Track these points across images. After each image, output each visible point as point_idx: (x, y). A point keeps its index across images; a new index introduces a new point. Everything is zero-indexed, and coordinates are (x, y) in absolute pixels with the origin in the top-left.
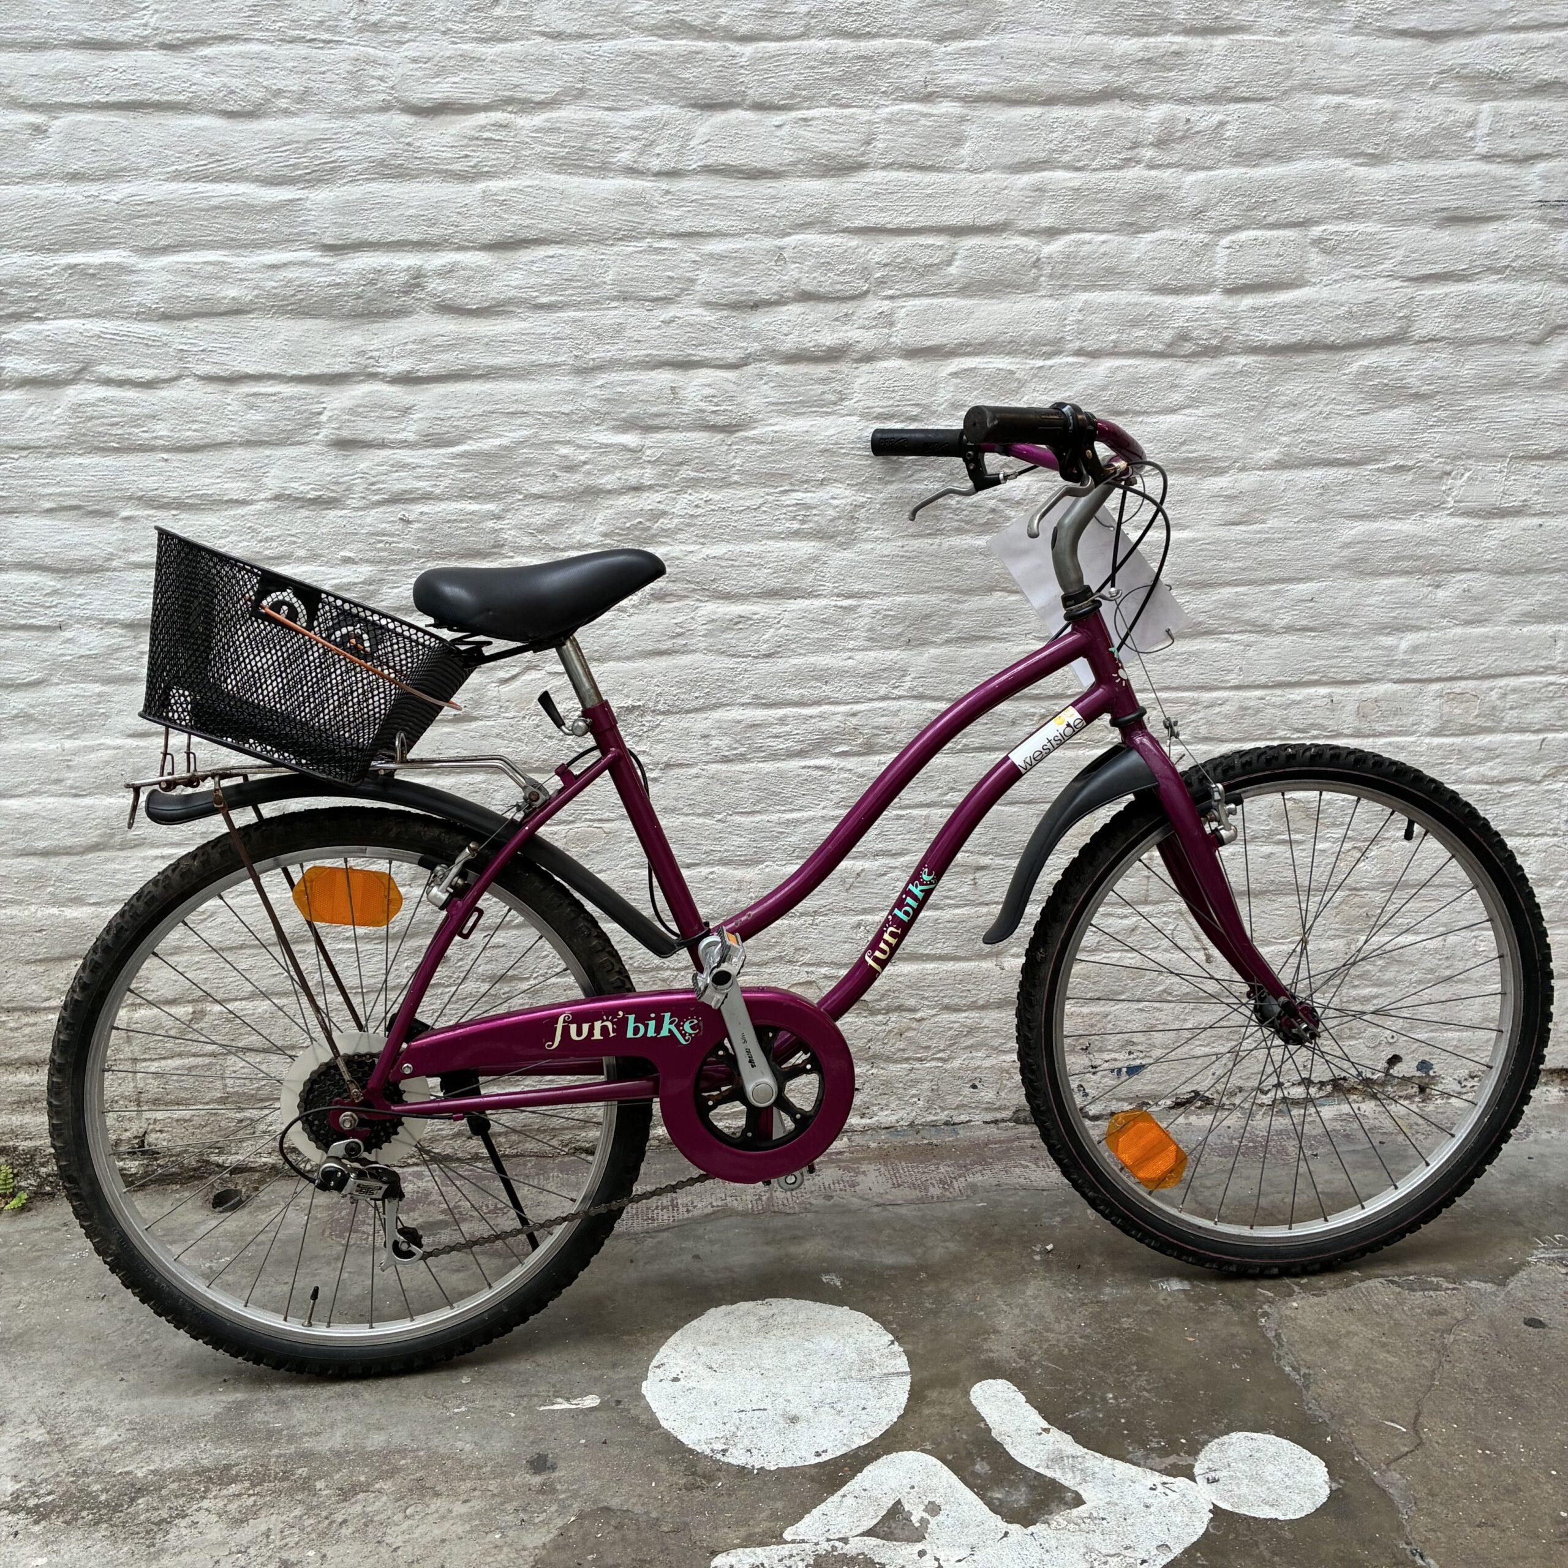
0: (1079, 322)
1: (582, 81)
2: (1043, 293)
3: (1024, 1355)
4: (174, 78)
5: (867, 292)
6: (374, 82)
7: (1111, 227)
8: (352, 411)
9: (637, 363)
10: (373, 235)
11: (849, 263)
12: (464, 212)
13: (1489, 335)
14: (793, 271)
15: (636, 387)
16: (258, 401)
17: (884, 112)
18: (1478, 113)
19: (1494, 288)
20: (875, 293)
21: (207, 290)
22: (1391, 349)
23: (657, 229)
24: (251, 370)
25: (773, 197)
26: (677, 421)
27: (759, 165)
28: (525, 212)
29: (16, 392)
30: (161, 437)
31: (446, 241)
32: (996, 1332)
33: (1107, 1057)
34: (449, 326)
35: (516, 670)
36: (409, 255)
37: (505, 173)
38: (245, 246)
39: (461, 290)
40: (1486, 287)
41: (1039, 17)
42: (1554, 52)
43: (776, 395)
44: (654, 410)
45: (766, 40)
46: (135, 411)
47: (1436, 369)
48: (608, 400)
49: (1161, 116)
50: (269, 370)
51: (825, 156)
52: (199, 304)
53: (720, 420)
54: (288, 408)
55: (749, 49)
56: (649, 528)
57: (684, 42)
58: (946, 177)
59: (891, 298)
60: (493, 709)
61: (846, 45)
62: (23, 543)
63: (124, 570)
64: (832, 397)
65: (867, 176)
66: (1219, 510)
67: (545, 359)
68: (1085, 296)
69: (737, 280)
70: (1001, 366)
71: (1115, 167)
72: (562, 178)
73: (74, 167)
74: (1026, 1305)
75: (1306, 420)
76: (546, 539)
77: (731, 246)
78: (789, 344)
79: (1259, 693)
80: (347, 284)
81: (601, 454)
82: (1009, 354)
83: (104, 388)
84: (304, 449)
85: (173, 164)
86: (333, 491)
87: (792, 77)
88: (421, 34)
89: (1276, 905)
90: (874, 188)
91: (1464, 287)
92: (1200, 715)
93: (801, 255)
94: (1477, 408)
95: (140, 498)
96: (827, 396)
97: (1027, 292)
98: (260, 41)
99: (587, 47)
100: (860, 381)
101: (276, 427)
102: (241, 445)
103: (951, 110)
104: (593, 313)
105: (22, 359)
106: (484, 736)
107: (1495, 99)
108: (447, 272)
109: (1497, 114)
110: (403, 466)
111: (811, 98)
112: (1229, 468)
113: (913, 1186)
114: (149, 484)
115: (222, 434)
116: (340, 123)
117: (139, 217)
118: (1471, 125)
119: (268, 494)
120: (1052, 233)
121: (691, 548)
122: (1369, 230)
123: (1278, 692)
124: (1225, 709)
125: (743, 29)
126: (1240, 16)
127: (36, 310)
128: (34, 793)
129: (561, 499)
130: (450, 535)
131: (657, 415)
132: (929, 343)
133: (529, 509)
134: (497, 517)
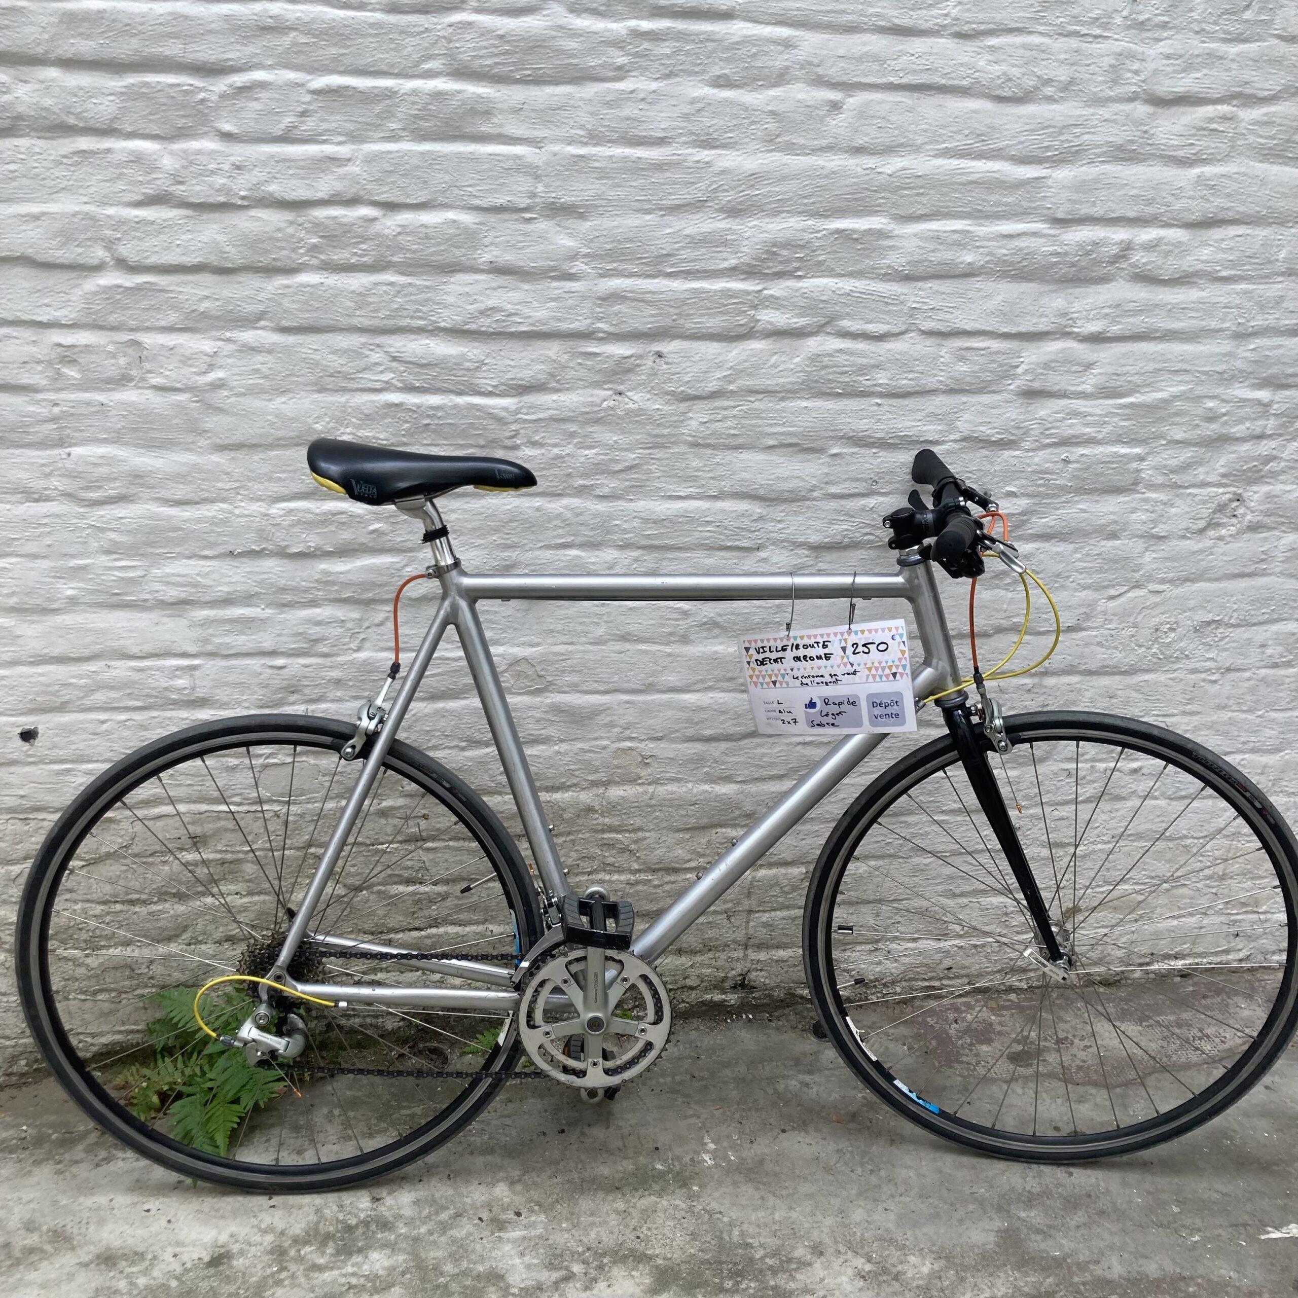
4: (962, 65)
6: (1129, 75)
8: (1046, 366)
15: (1281, 351)
16: (968, 354)
21: (948, 255)
24: (968, 328)
28: (1228, 195)
29: (763, 342)
30: (880, 385)
34: (1141, 293)
35: (1125, 588)
36: (1122, 230)
38: (987, 217)
39: (1160, 263)
44: (1290, 371)
46: (864, 361)
48: (1255, 362)
50: (984, 328)
52: (939, 268)
54: (993, 361)
56: (1261, 470)
60: (1099, 620)
62: (744, 475)
63: (821, 499)
67: (1214, 324)
72: (1264, 166)
73: (860, 141)
76: (1175, 478)
80: (1066, 254)
81: (1239, 407)
83: (841, 340)
84: (997, 397)
85: (944, 141)
86: (1013, 434)
88: (1177, 33)
95: (850, 438)
98: (1041, 33)
101: (979, 377)
102: (944, 392)
105: (778, 313)
106: (1087, 644)
108: (1151, 247)
114: (862, 425)
115: (930, 382)
116: (1091, 110)
117: (906, 189)
119: (957, 436)
127: (798, 269)
128: (710, 688)
129: (1196, 444)
130: (1101, 474)
133: (1169, 452)
134: (1141, 459)
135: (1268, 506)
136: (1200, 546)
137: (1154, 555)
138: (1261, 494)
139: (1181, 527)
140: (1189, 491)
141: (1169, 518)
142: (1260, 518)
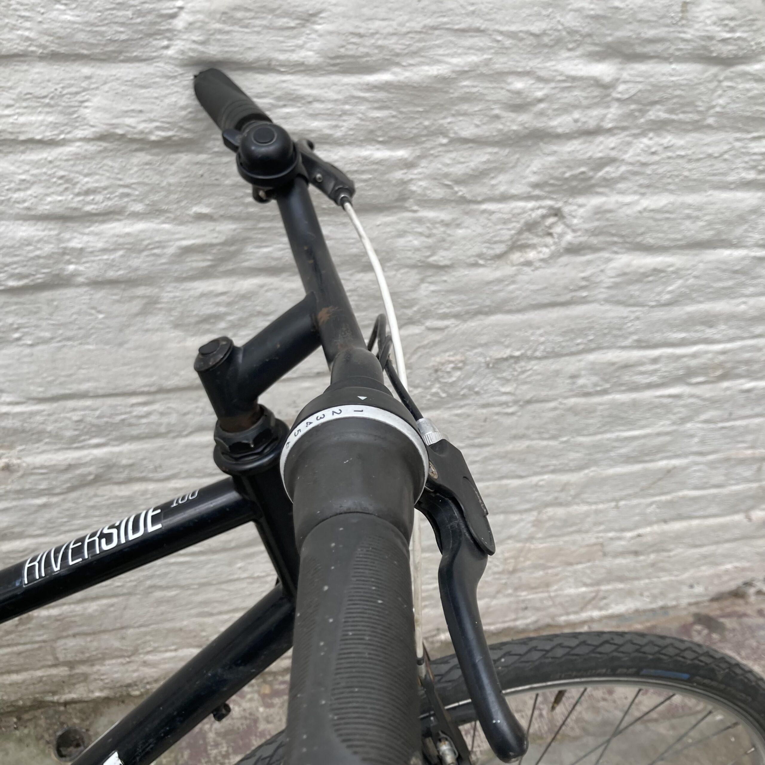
44: (651, 33)
53: (726, 50)
56: (591, 178)
76: (462, 191)
81: (564, 89)
84: (145, 68)
129: (495, 144)
133: (453, 155)
134: (409, 165)
135: (596, 224)
136: (498, 274)
137: (433, 288)
138: (588, 207)
139: (469, 253)
140: (484, 206)
141: (453, 243)
142: (582, 239)
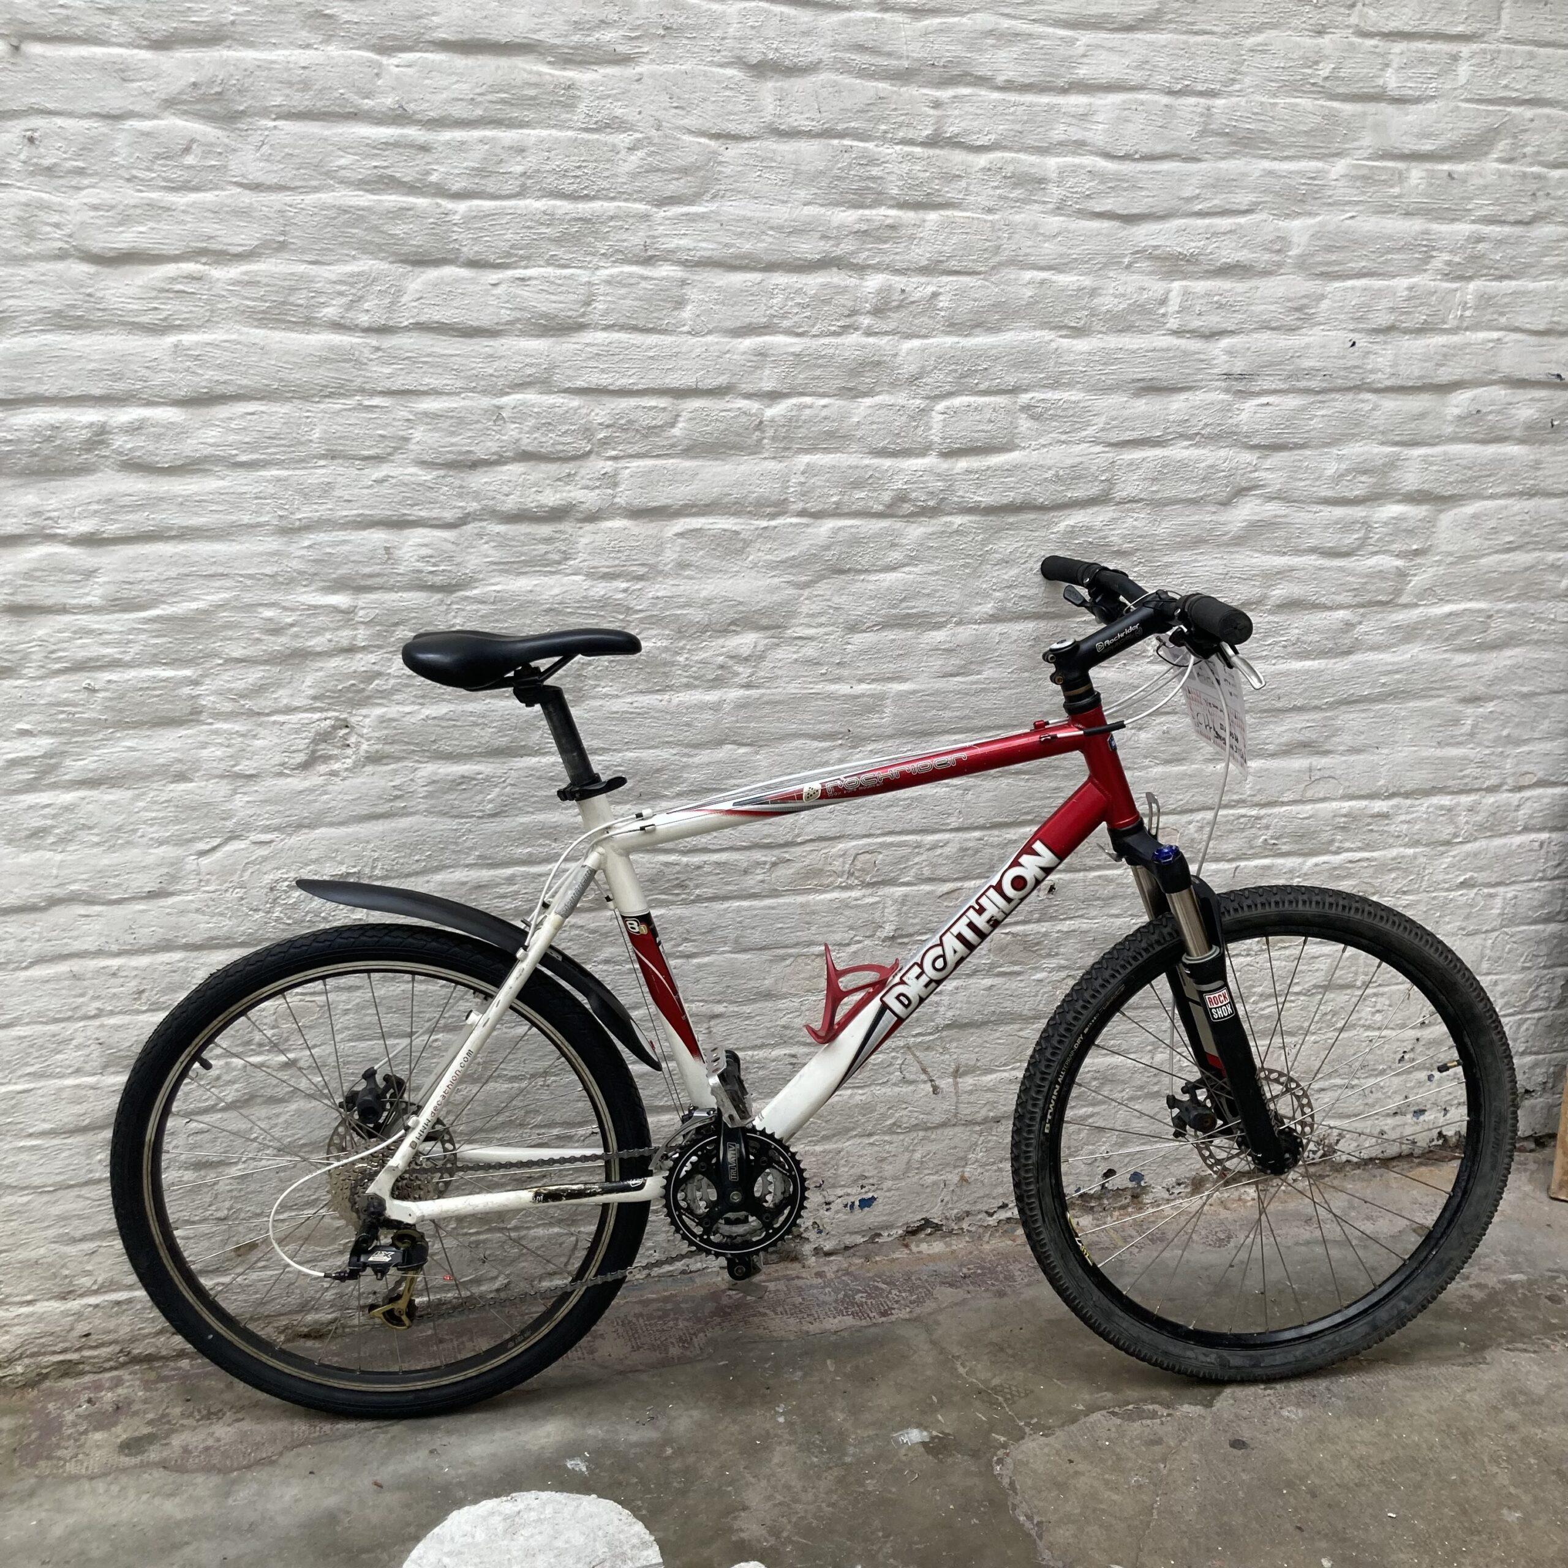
0: (802, 484)
1: (283, 233)
2: (766, 455)
3: (775, 1532)
5: (590, 452)
7: (832, 392)
9: (347, 523)
10: (48, 388)
11: (572, 424)
12: (153, 366)
13: (1183, 496)
14: (512, 431)
17: (604, 273)
18: (1168, 292)
19: (1186, 453)
20: (598, 454)
22: (1096, 509)
23: (367, 386)
25: (491, 356)
26: (392, 581)
27: (475, 324)
31: (134, 396)
32: (745, 1508)
33: (840, 1192)
37: (198, 327)
40: (1179, 452)
41: (757, 186)
42: (1235, 237)
43: (496, 555)
45: (481, 198)
47: (1135, 528)
49: (877, 286)
51: (544, 315)
55: (462, 207)
57: (393, 197)
58: (668, 339)
59: (615, 458)
61: (563, 206)
64: (556, 557)
65: (588, 337)
66: (937, 663)
68: (806, 459)
69: (454, 440)
70: (726, 526)
71: (834, 334)
74: (773, 1475)
75: (1018, 576)
77: (446, 405)
78: (510, 504)
79: (977, 834)
82: (733, 514)
87: (508, 236)
89: (998, 1034)
90: (595, 350)
91: (1158, 452)
92: (924, 857)
93: (520, 414)
94: (1172, 564)
96: (550, 556)
97: (750, 454)
99: (288, 200)
100: (584, 541)
103: (672, 274)
104: (297, 472)
107: (1185, 279)
109: (1186, 293)
110: (89, 632)
111: (528, 258)
112: (946, 623)
113: (653, 1348)
118: (1163, 302)
120: (774, 396)
121: (408, 709)
122: (1073, 398)
123: (996, 832)
124: (947, 850)
125: (456, 187)
126: (951, 192)
131: (371, 576)
132: (655, 504)
